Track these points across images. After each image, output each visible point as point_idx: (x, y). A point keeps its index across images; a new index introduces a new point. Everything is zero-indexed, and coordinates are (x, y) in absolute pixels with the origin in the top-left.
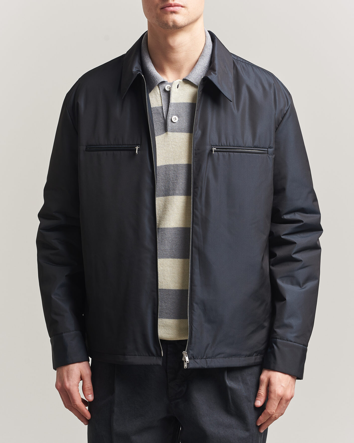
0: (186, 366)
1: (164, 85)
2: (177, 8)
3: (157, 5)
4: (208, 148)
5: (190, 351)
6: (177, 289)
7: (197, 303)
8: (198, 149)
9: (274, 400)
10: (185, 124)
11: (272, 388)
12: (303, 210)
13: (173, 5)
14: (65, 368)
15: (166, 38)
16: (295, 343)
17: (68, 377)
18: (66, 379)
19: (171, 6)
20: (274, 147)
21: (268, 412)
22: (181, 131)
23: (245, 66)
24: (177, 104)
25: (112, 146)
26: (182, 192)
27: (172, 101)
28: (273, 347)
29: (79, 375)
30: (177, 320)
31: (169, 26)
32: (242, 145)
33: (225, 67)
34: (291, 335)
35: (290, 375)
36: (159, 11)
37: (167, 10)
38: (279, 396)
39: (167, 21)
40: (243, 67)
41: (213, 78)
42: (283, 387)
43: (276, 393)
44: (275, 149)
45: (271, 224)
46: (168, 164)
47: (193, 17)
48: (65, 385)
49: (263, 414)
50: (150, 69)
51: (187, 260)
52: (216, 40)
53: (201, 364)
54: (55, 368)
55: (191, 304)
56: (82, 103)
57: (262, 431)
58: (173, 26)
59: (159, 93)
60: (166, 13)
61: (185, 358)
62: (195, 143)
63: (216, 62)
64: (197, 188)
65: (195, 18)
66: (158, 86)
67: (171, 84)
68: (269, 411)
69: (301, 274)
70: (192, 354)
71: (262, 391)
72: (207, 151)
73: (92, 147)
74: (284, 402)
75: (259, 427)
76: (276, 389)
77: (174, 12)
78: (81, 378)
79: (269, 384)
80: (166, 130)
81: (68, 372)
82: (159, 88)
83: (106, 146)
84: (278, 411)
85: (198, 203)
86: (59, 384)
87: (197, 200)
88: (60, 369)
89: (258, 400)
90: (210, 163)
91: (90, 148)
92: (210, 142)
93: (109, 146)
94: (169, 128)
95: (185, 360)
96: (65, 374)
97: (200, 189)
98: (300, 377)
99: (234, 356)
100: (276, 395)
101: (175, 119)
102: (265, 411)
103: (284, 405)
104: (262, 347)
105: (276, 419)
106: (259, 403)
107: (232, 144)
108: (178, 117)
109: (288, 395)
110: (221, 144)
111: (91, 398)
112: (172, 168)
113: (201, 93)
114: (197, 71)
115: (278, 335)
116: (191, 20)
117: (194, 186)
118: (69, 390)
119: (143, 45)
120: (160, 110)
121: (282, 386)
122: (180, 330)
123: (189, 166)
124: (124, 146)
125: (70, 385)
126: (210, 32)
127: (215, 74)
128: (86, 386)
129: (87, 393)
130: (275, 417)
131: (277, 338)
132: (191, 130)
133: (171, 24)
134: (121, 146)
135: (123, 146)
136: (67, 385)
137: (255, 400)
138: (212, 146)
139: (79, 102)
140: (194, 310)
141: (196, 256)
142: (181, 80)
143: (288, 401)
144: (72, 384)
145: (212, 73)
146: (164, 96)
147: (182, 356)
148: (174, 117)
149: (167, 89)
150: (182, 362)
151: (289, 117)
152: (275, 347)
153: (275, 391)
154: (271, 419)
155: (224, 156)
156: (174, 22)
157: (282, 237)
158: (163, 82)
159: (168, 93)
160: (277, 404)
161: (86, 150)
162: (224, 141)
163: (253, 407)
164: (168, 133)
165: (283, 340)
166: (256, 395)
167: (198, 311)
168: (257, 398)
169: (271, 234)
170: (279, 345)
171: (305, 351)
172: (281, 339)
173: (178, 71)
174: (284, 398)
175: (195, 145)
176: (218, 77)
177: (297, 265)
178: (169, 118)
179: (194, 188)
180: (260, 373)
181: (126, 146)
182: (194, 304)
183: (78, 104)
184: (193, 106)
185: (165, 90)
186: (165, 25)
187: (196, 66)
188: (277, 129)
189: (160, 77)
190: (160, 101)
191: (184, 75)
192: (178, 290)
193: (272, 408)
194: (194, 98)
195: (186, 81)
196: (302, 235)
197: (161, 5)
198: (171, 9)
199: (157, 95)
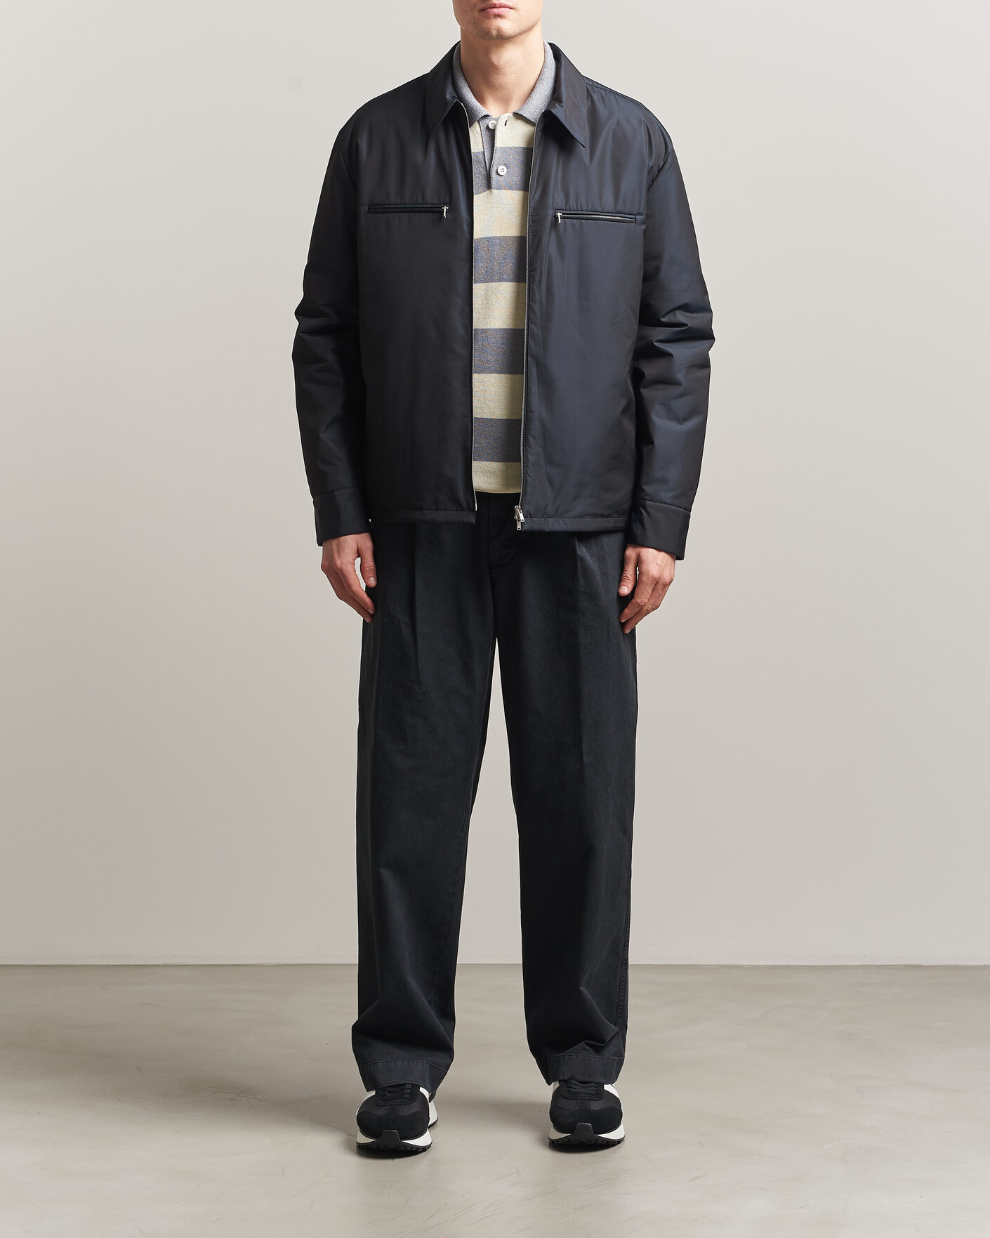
0: (519, 527)
1: (486, 121)
2: (503, 9)
3: (475, 5)
4: (551, 212)
5: (526, 506)
6: (504, 418)
7: (534, 437)
8: (537, 215)
9: (647, 584)
10: (516, 176)
11: (645, 567)
12: (685, 308)
13: (497, 6)
14: (334, 543)
15: (487, 53)
16: (673, 505)
17: (339, 551)
18: (336, 555)
19: (495, 6)
20: (645, 213)
21: (638, 603)
22: (511, 188)
23: (604, 94)
24: (504, 150)
25: (408, 206)
26: (511, 276)
27: (498, 144)
28: (641, 513)
29: (356, 548)
30: (503, 463)
31: (492, 36)
32: (599, 209)
33: (576, 96)
34: (666, 496)
35: (667, 552)
36: (477, 14)
37: (489, 12)
38: (654, 578)
39: (489, 29)
40: (602, 97)
41: (558, 112)
42: (659, 565)
43: (650, 574)
44: (648, 216)
45: (639, 326)
46: (491, 235)
47: (526, 24)
48: (335, 564)
49: (629, 605)
50: (467, 98)
51: (519, 376)
52: (563, 58)
53: (540, 524)
54: (320, 544)
55: (526, 438)
56: (363, 144)
57: (627, 632)
58: (497, 36)
59: (480, 133)
60: (488, 17)
61: (518, 516)
62: (532, 206)
63: (563, 89)
64: (535, 270)
65: (528, 24)
66: (479, 122)
67: (497, 120)
68: (639, 601)
69: (681, 405)
70: (528, 511)
71: (629, 572)
72: (550, 219)
73: (377, 207)
74: (660, 587)
75: (623, 625)
76: (650, 569)
77: (499, 16)
78: (359, 554)
79: (639, 562)
80: (489, 186)
81: (339, 545)
82: (479, 124)
83: (399, 206)
84: (652, 601)
85: (537, 292)
86: (326, 563)
87: (535, 288)
88: (327, 543)
89: (622, 585)
90: (553, 236)
91: (374, 209)
92: (553, 204)
93: (404, 206)
94: (494, 183)
95: (519, 518)
96: (335, 547)
97: (538, 272)
98: (679, 556)
99: (587, 515)
100: (650, 577)
101: (502, 170)
102: (634, 601)
103: (660, 592)
104: (626, 506)
105: (648, 612)
106: (625, 590)
107: (585, 207)
108: (507, 168)
109: (666, 577)
110: (570, 208)
111: (372, 582)
112: (497, 241)
113: (540, 134)
114: (534, 102)
115: (647, 495)
116: (523, 28)
117: (530, 267)
118: (341, 570)
119: (455, 62)
120: (481, 156)
121: (657, 564)
122: (507, 479)
123: (521, 240)
124: (425, 206)
125: (342, 563)
126: (551, 45)
127: (562, 107)
128: (366, 565)
129: (367, 574)
130: (648, 610)
131: (645, 500)
132: (525, 187)
133: (494, 32)
134: (420, 206)
135: (423, 206)
136: (338, 562)
137: (619, 586)
138: (557, 210)
139: (359, 143)
140: (529, 447)
141: (533, 369)
142: (511, 115)
143: (666, 585)
144: (344, 561)
145: (557, 105)
146: (486, 136)
147: (514, 512)
148: (501, 167)
149: (491, 127)
150: (515, 523)
151: (669, 169)
152: (643, 512)
153: (648, 573)
154: (641, 613)
155: (573, 225)
156: (499, 30)
157: (656, 344)
158: (486, 116)
159: (492, 133)
160: (650, 591)
161: (369, 212)
162: (572, 203)
163: (616, 595)
164: (492, 190)
165: (655, 501)
166: (620, 579)
167: (536, 446)
168: (622, 583)
169: (640, 338)
170: (649, 509)
171: (687, 518)
172: (651, 500)
173: (506, 101)
174: (661, 582)
175: (531, 209)
176: (565, 111)
177: (676, 390)
178: (494, 169)
179: (530, 271)
180: (624, 549)
181: (429, 206)
182: (530, 438)
183: (357, 145)
184: (528, 152)
185: (488, 128)
186: (486, 34)
187: (533, 94)
188: (650, 187)
189: (481, 110)
190: (481, 144)
191: (514, 107)
192: (505, 420)
193: (643, 597)
194: (530, 140)
195: (518, 116)
196: (685, 344)
197: (481, 6)
198: (496, 10)
199: (477, 135)
